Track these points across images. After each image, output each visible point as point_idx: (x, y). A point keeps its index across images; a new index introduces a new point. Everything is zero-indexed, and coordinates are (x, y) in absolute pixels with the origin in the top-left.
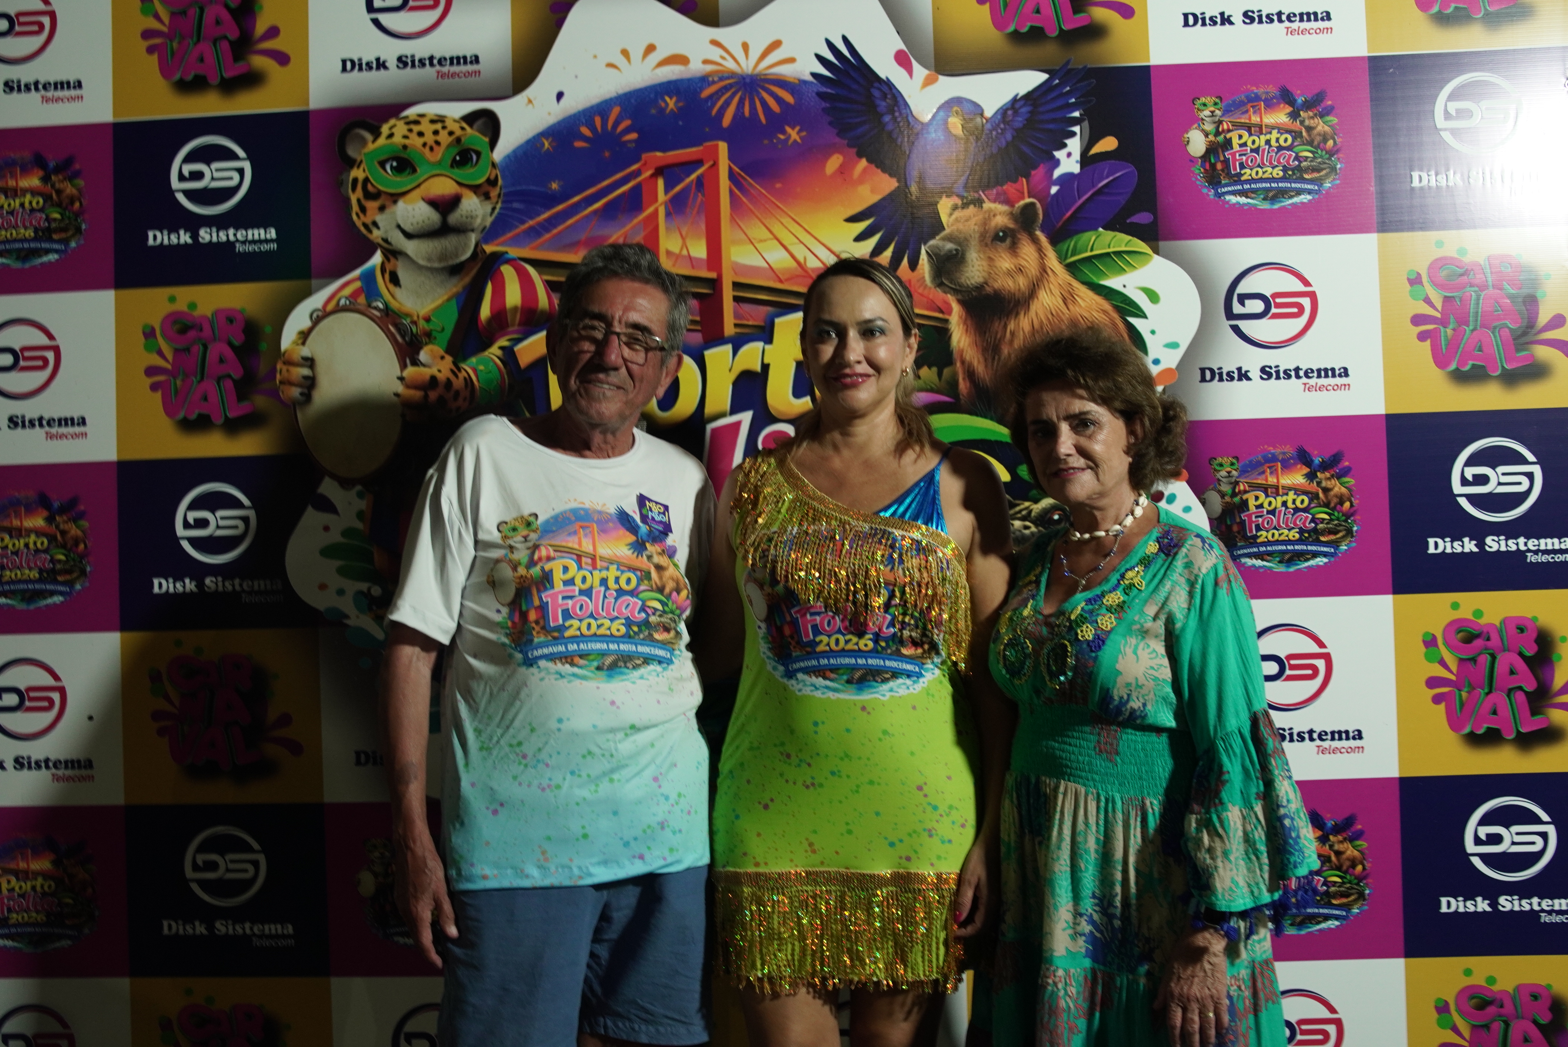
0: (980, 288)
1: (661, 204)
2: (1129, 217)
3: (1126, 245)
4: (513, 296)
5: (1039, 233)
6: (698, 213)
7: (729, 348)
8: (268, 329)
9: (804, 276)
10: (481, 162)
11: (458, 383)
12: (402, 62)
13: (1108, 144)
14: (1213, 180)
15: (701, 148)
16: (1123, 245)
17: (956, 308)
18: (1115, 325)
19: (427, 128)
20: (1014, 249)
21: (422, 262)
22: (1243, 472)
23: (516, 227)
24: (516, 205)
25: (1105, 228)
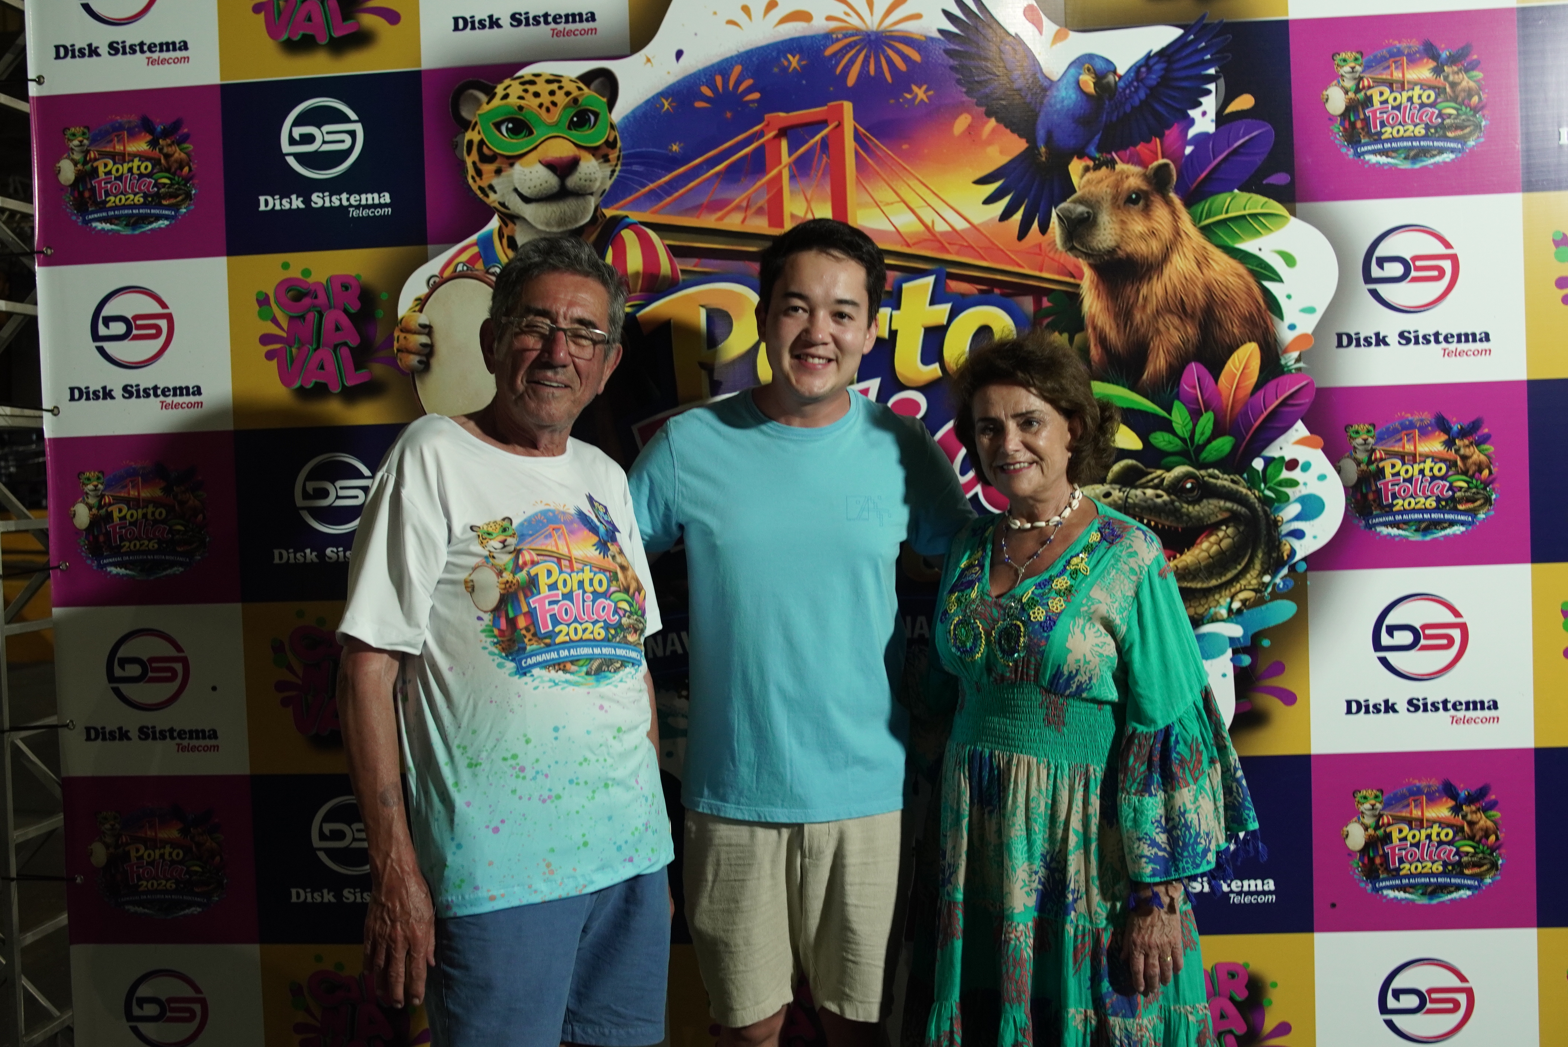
0: (1112, 252)
1: (785, 166)
2: (1266, 177)
3: (1262, 207)
4: (635, 261)
5: (1172, 195)
6: (823, 174)
8: (384, 296)
9: (932, 240)
10: (599, 123)
12: (516, 19)
13: (1244, 102)
14: (1353, 139)
15: (826, 108)
16: (1259, 207)
17: (1088, 273)
18: (1249, 289)
19: (543, 88)
20: (1147, 211)
21: (540, 227)
22: (1380, 439)
23: (637, 190)
24: (636, 168)
25: (1241, 189)
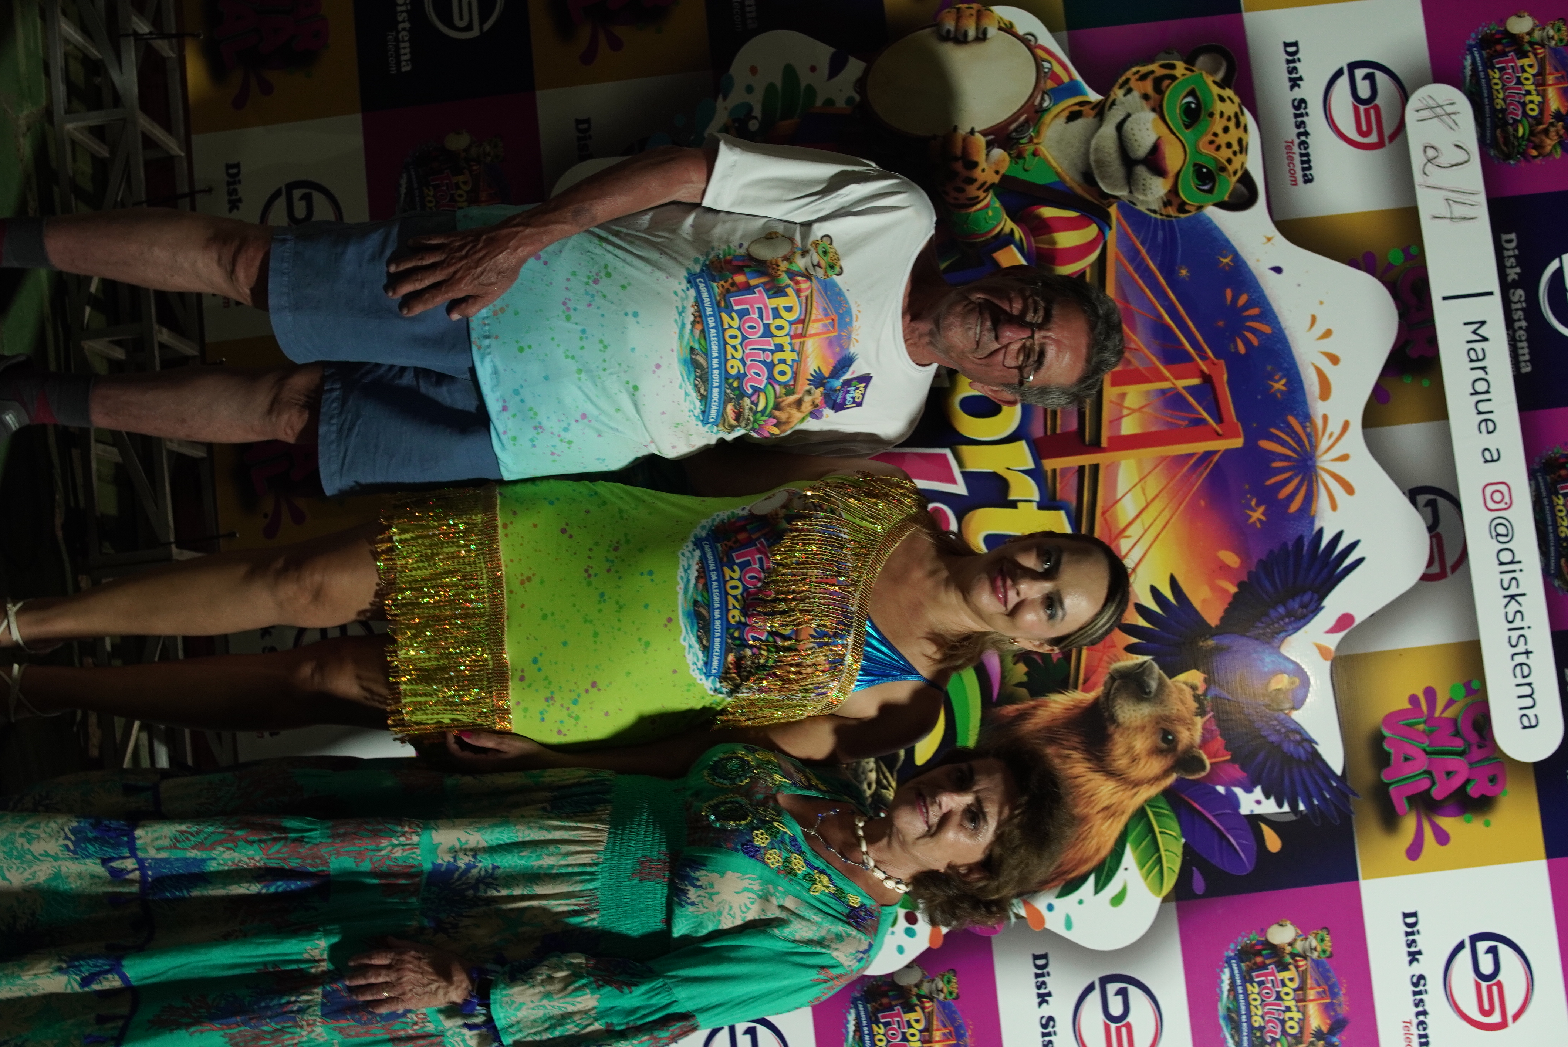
0: (1113, 719)
1: (1173, 384)
2: (1199, 869)
3: (1169, 868)
4: (1066, 239)
5: (1174, 776)
6: (1168, 423)
7: (1031, 465)
9: (1111, 535)
10: (1202, 194)
11: (972, 191)
12: (1300, 104)
13: (1273, 842)
14: (1244, 954)
15: (1235, 420)
16: (1169, 865)
17: (1090, 696)
18: (1086, 861)
19: (1234, 135)
20: (1156, 751)
21: (1094, 142)
22: (943, 1005)
23: (1137, 237)
24: (1160, 234)
25: (1185, 846)
